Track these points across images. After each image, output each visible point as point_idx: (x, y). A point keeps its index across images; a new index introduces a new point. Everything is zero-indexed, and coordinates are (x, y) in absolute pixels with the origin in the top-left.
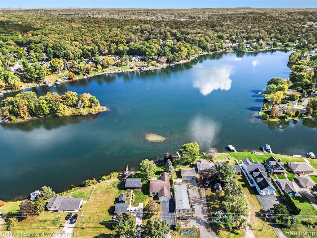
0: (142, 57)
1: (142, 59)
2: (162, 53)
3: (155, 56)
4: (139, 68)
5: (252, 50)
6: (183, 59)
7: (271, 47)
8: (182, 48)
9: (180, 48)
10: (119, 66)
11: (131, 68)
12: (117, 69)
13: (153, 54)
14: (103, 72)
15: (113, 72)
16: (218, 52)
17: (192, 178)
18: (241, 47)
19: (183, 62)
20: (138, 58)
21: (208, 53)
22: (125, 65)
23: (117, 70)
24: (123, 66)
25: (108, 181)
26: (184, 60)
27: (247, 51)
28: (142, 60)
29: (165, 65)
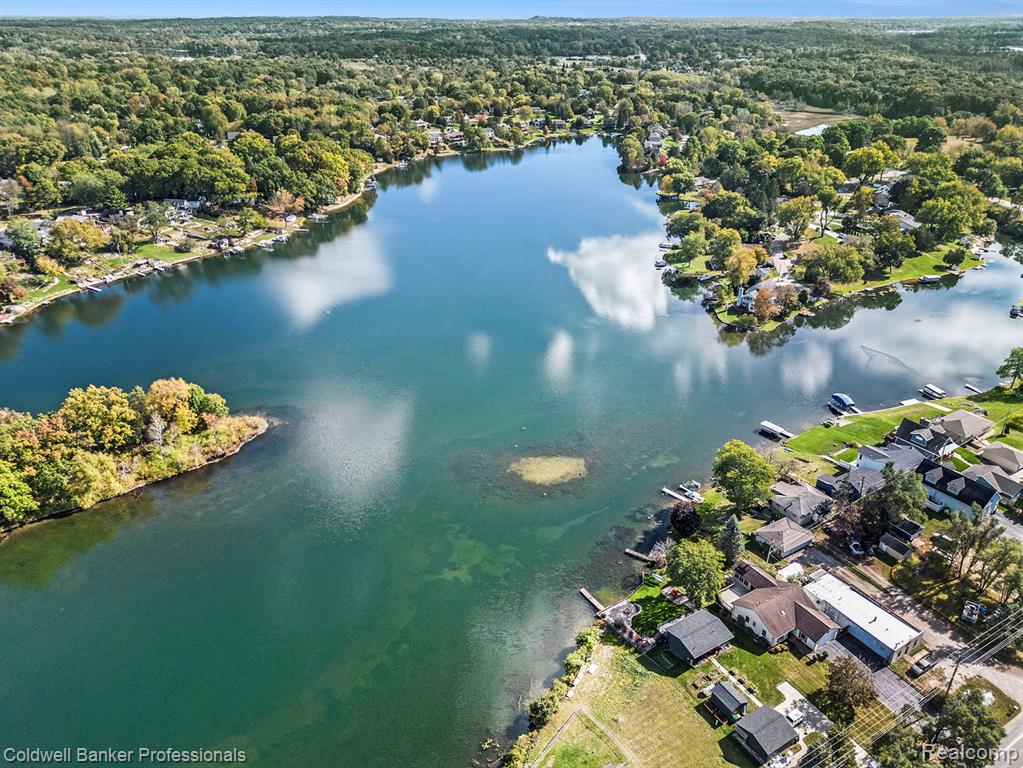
0: (197, 204)
1: (199, 212)
2: (273, 180)
3: (251, 194)
4: (210, 247)
5: (506, 146)
6: (344, 194)
7: (545, 133)
8: (327, 156)
9: (317, 158)
10: (126, 247)
11: (178, 250)
12: (125, 262)
13: (243, 187)
14: (73, 282)
15: (115, 278)
16: (417, 158)
17: (806, 547)
18: (477, 137)
19: (343, 202)
20: (183, 209)
21: (390, 166)
22: (146, 243)
23: (127, 266)
24: (141, 248)
25: (593, 668)
26: (349, 196)
27: (493, 149)
28: (202, 213)
29: (295, 223)
